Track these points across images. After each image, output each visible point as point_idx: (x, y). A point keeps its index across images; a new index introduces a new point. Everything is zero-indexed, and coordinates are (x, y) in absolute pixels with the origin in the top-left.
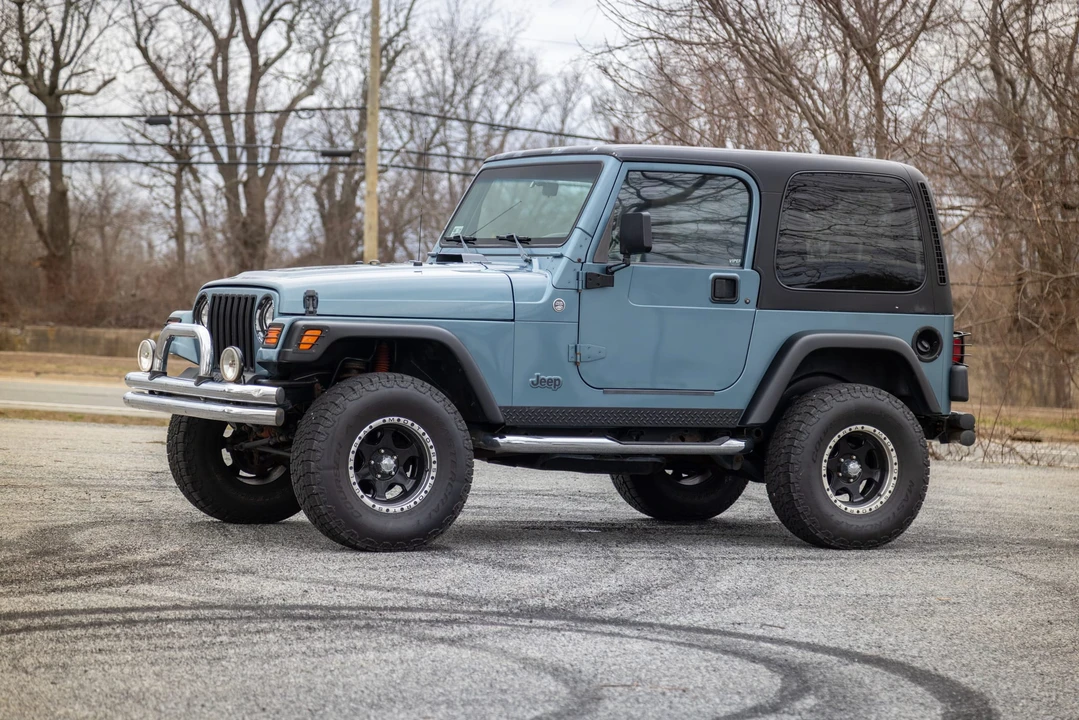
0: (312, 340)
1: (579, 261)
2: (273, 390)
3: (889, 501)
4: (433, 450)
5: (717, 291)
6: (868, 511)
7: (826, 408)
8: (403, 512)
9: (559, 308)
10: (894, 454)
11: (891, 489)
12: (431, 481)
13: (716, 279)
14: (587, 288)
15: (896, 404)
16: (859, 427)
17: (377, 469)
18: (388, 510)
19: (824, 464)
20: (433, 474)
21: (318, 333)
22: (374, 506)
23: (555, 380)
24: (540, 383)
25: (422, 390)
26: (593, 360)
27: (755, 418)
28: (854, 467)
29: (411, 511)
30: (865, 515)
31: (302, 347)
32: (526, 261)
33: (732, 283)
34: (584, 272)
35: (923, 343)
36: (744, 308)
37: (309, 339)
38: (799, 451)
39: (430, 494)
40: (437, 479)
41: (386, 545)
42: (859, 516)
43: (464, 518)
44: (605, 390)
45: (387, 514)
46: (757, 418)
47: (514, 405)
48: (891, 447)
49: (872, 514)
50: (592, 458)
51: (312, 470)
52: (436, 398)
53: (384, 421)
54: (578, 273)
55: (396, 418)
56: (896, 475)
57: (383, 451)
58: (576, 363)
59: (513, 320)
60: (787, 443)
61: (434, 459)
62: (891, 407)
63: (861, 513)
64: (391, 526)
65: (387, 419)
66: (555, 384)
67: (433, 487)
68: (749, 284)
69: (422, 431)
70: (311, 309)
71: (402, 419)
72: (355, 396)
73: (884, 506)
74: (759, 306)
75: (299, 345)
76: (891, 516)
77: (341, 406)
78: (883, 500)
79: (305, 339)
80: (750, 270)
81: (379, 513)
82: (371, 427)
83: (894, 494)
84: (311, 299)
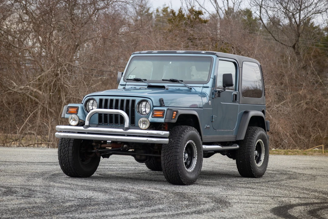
1: (213, 89)
2: (168, 132)
5: (234, 98)
7: (256, 134)
9: (210, 104)
10: (264, 148)
13: (234, 94)
14: (215, 98)
16: (259, 140)
23: (209, 127)
24: (206, 128)
29: (193, 171)
31: (173, 118)
32: (190, 88)
33: (236, 95)
36: (237, 104)
39: (196, 165)
40: (197, 160)
41: (190, 183)
44: (216, 130)
48: (264, 146)
51: (178, 159)
54: (213, 93)
58: (212, 121)
59: (203, 108)
61: (197, 154)
65: (190, 141)
67: (197, 162)
69: (195, 145)
70: (163, 105)
71: (192, 141)
74: (239, 103)
79: (174, 115)
80: (238, 92)
82: (187, 144)
84: (162, 101)
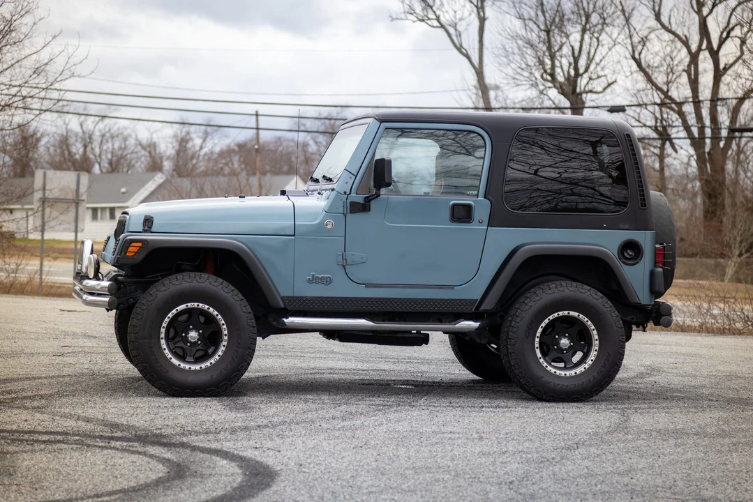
0: (136, 249)
1: (345, 193)
2: (107, 284)
3: (591, 367)
4: (225, 327)
5: (455, 214)
6: (573, 374)
7: (537, 298)
8: (201, 369)
9: (329, 227)
10: (595, 332)
11: (593, 358)
12: (223, 348)
13: (454, 205)
14: (351, 212)
15: (595, 296)
16: (566, 312)
17: (186, 340)
18: (190, 368)
19: (537, 340)
20: (225, 343)
21: (140, 244)
22: (179, 365)
23: (327, 278)
24: (314, 280)
25: (215, 284)
26: (354, 264)
27: (487, 306)
28: (565, 342)
29: (208, 369)
30: (571, 377)
31: (128, 254)
32: (319, 193)
33: (468, 209)
34: (349, 201)
35: (628, 251)
36: (478, 226)
37: (133, 249)
38: (515, 330)
39: (222, 358)
40: (228, 347)
41: (187, 393)
42: (565, 378)
43: (249, 374)
44: (367, 285)
45: (190, 371)
46: (488, 305)
47: (295, 295)
48: (593, 327)
49: (577, 376)
50: (371, 334)
52: (226, 290)
53: (187, 306)
54: (344, 202)
55: (196, 304)
56: (597, 348)
57: (191, 327)
58: (344, 267)
59: (294, 235)
60: (508, 324)
61: (226, 332)
62: (591, 298)
63: (568, 375)
64: (191, 379)
65: (189, 304)
66: (328, 281)
67: (225, 352)
68: (482, 209)
69: (216, 313)
70: (146, 228)
71: (201, 305)
72: (164, 288)
73: (587, 371)
74: (490, 225)
75: (126, 253)
76: (592, 379)
77: (154, 295)
78: (587, 366)
79: (130, 249)
80: (483, 199)
81: (184, 370)
82: (177, 310)
83: (595, 362)
84: (148, 221)
